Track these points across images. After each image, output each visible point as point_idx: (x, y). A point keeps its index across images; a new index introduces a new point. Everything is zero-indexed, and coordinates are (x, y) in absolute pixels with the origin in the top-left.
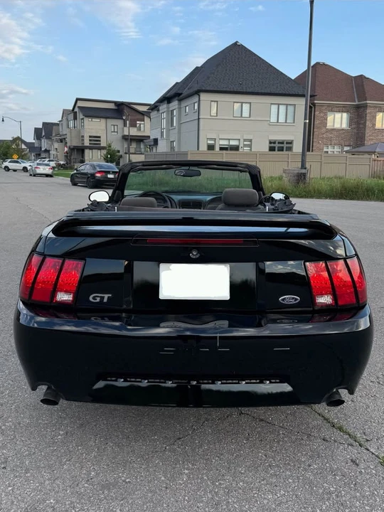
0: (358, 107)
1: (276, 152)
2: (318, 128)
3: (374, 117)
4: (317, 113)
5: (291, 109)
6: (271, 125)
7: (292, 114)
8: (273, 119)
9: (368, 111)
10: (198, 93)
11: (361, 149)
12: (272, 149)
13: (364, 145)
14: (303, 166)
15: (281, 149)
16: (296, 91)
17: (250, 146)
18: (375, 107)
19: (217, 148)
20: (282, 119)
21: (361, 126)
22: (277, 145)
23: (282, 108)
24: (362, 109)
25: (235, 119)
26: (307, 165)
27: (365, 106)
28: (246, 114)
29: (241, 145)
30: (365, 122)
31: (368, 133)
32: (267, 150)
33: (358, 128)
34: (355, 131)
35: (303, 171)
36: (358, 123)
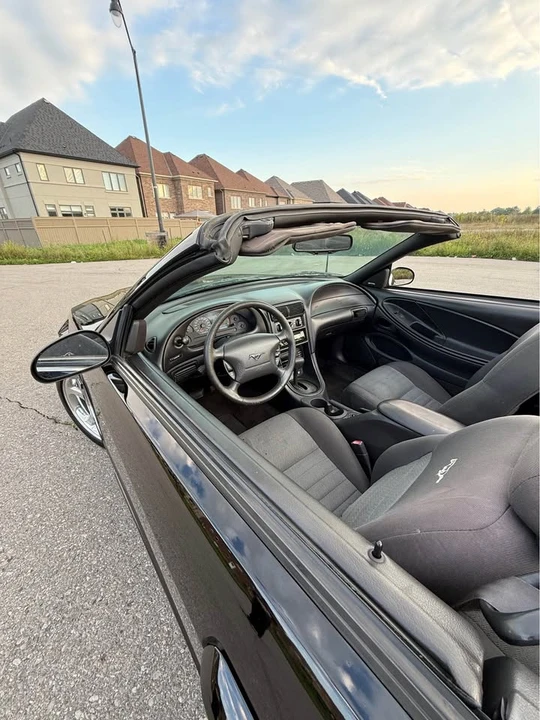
0: (173, 180)
1: (119, 218)
2: (148, 197)
3: (187, 189)
4: (142, 182)
5: (121, 178)
6: (107, 192)
7: (124, 183)
8: (108, 187)
9: (182, 184)
10: (16, 152)
11: (182, 215)
12: (114, 215)
13: (184, 212)
14: (162, 230)
15: (122, 215)
16: (121, 160)
17: (93, 212)
18: (186, 181)
19: (60, 215)
20: (116, 188)
21: (179, 196)
22: (118, 212)
23: (113, 177)
24: (177, 183)
25: (69, 185)
26: (165, 229)
27: (179, 180)
28: (79, 180)
29: (84, 212)
30: (181, 193)
31: (185, 202)
32: (111, 215)
33: (177, 198)
34: (175, 200)
35: (163, 234)
36: (176, 194)
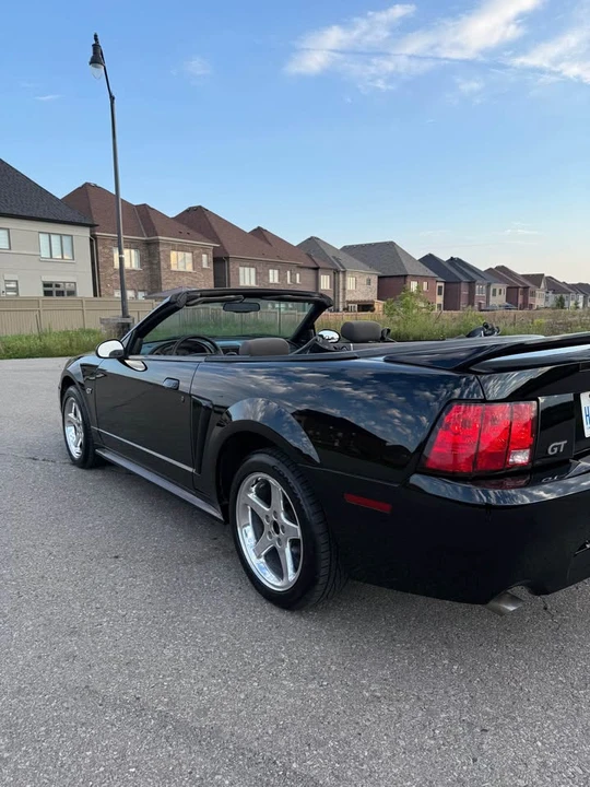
0: (148, 243)
1: (55, 298)
2: (104, 267)
3: (169, 256)
4: (100, 248)
5: (66, 240)
6: (42, 261)
7: (70, 248)
8: (45, 253)
9: (161, 249)
11: (158, 295)
12: (47, 293)
13: (160, 290)
14: (125, 315)
15: (60, 293)
16: (70, 216)
17: (16, 290)
18: (169, 244)
20: (56, 254)
21: (155, 267)
22: (54, 289)
23: (55, 239)
24: (153, 247)
27: (157, 243)
28: (3, 244)
29: (2, 289)
30: (159, 262)
31: (164, 275)
32: (42, 294)
33: (151, 269)
34: (148, 272)
35: (127, 320)
36: (151, 263)
